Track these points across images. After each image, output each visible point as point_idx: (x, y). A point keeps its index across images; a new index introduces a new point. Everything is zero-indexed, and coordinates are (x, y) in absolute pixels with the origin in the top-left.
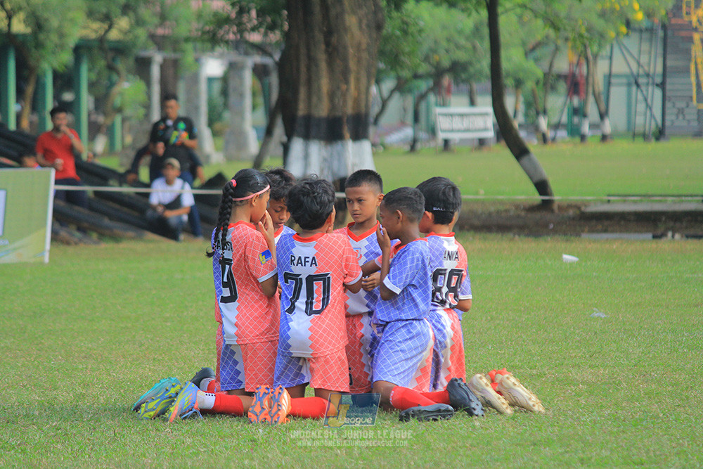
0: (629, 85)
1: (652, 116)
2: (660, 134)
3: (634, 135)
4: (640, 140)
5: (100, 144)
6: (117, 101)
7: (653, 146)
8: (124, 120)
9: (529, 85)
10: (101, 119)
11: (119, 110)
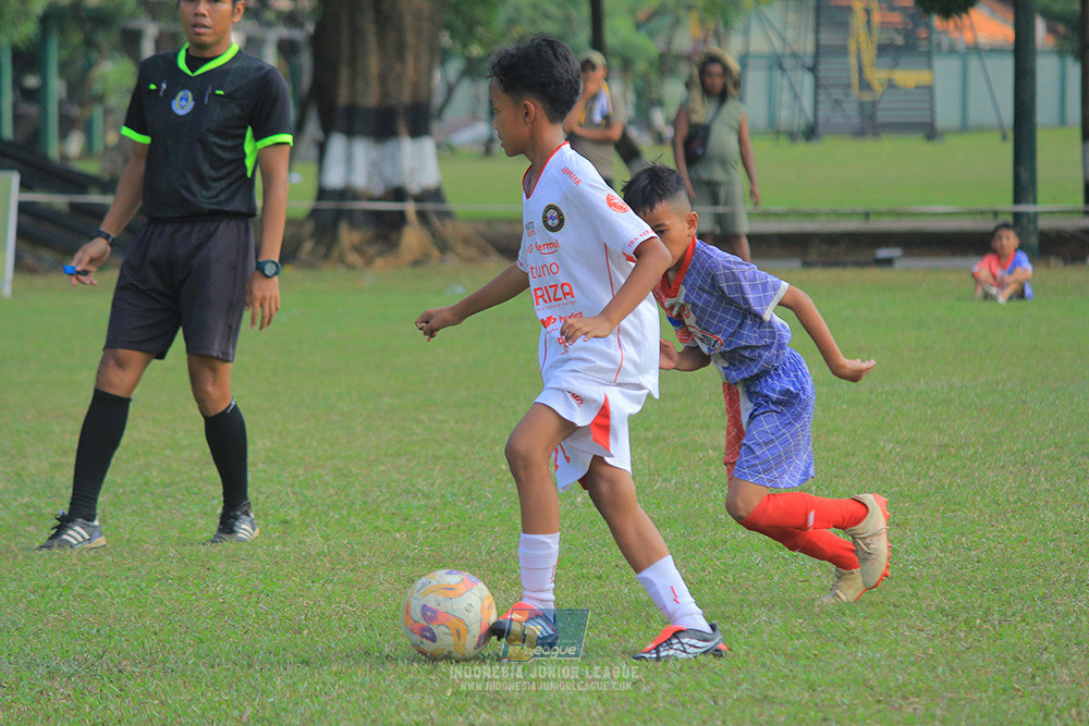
0: (770, 69)
1: (801, 110)
2: (811, 133)
3: (778, 132)
4: (784, 142)
5: (75, 144)
6: (97, 87)
7: (803, 149)
8: (107, 113)
9: (641, 66)
10: (75, 111)
11: (100, 99)
